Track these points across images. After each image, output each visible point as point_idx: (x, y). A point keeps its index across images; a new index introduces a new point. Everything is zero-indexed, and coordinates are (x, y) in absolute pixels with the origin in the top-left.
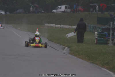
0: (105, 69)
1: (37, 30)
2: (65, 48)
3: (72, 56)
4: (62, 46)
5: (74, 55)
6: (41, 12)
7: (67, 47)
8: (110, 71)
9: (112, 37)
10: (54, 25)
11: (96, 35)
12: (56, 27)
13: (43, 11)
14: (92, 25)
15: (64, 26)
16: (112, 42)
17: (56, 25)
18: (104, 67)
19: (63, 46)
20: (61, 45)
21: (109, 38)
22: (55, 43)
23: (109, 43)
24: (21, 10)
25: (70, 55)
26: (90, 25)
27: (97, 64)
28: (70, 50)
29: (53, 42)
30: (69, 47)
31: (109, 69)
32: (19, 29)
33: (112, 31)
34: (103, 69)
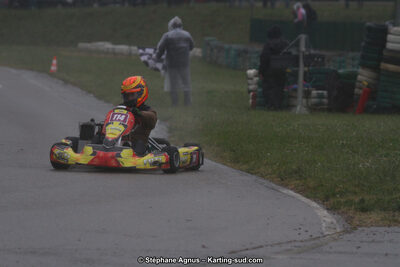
0: (291, 193)
1: (55, 62)
8: (308, 197)
9: (304, 86)
10: (108, 46)
11: (251, 79)
12: (114, 53)
14: (235, 46)
16: (304, 101)
17: (116, 47)
18: (286, 186)
21: (296, 90)
23: (295, 106)
27: (262, 176)
28: (170, 131)
31: (305, 191)
33: (305, 66)
34: (285, 191)
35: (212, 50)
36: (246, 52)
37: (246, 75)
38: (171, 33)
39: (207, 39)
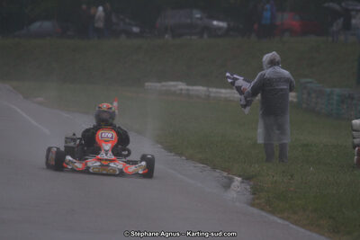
1: (116, 104)
2: (231, 181)
3: (264, 214)
4: (217, 173)
5: (273, 212)
6: (129, 34)
7: (240, 179)
10: (182, 86)
12: (189, 96)
13: (136, 30)
14: (337, 90)
15: (223, 91)
17: (190, 88)
19: (225, 174)
20: (214, 168)
22: (190, 158)
24: (47, 25)
25: (255, 211)
26: (328, 90)
28: (255, 191)
29: (180, 154)
30: (247, 178)
32: (40, 99)
35: (309, 94)
36: (351, 97)
37: (351, 126)
38: (268, 72)
39: (303, 80)
